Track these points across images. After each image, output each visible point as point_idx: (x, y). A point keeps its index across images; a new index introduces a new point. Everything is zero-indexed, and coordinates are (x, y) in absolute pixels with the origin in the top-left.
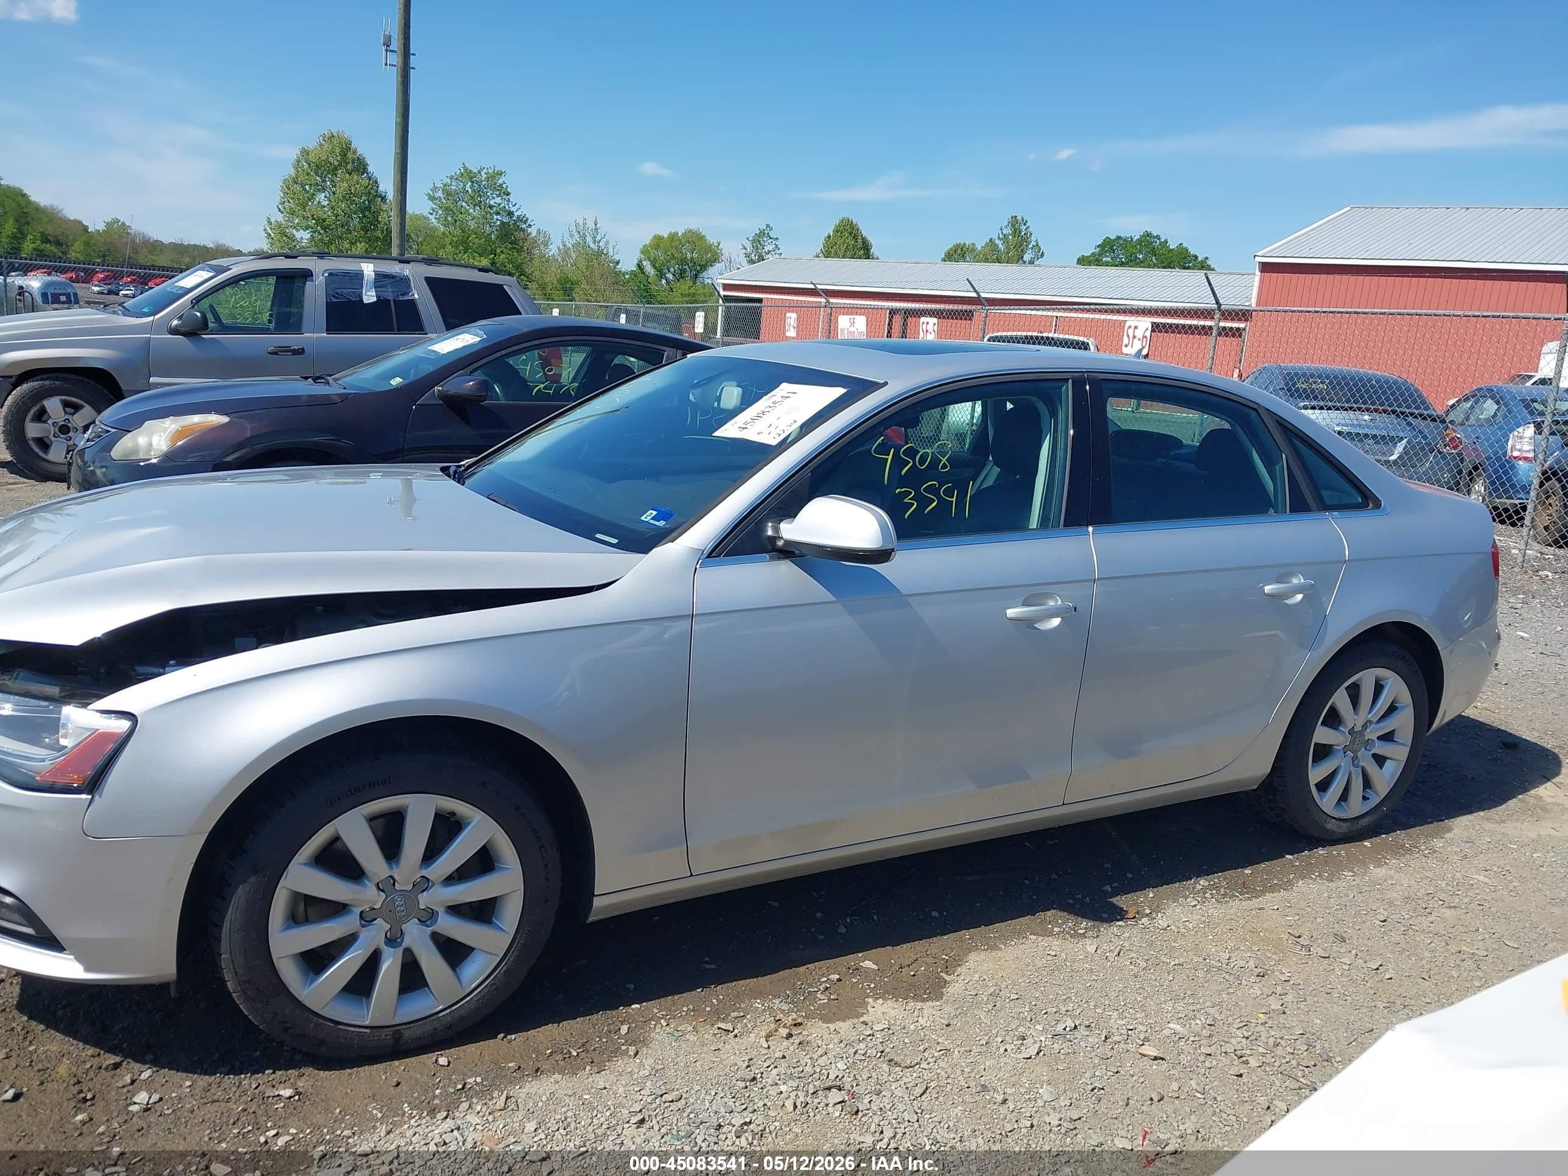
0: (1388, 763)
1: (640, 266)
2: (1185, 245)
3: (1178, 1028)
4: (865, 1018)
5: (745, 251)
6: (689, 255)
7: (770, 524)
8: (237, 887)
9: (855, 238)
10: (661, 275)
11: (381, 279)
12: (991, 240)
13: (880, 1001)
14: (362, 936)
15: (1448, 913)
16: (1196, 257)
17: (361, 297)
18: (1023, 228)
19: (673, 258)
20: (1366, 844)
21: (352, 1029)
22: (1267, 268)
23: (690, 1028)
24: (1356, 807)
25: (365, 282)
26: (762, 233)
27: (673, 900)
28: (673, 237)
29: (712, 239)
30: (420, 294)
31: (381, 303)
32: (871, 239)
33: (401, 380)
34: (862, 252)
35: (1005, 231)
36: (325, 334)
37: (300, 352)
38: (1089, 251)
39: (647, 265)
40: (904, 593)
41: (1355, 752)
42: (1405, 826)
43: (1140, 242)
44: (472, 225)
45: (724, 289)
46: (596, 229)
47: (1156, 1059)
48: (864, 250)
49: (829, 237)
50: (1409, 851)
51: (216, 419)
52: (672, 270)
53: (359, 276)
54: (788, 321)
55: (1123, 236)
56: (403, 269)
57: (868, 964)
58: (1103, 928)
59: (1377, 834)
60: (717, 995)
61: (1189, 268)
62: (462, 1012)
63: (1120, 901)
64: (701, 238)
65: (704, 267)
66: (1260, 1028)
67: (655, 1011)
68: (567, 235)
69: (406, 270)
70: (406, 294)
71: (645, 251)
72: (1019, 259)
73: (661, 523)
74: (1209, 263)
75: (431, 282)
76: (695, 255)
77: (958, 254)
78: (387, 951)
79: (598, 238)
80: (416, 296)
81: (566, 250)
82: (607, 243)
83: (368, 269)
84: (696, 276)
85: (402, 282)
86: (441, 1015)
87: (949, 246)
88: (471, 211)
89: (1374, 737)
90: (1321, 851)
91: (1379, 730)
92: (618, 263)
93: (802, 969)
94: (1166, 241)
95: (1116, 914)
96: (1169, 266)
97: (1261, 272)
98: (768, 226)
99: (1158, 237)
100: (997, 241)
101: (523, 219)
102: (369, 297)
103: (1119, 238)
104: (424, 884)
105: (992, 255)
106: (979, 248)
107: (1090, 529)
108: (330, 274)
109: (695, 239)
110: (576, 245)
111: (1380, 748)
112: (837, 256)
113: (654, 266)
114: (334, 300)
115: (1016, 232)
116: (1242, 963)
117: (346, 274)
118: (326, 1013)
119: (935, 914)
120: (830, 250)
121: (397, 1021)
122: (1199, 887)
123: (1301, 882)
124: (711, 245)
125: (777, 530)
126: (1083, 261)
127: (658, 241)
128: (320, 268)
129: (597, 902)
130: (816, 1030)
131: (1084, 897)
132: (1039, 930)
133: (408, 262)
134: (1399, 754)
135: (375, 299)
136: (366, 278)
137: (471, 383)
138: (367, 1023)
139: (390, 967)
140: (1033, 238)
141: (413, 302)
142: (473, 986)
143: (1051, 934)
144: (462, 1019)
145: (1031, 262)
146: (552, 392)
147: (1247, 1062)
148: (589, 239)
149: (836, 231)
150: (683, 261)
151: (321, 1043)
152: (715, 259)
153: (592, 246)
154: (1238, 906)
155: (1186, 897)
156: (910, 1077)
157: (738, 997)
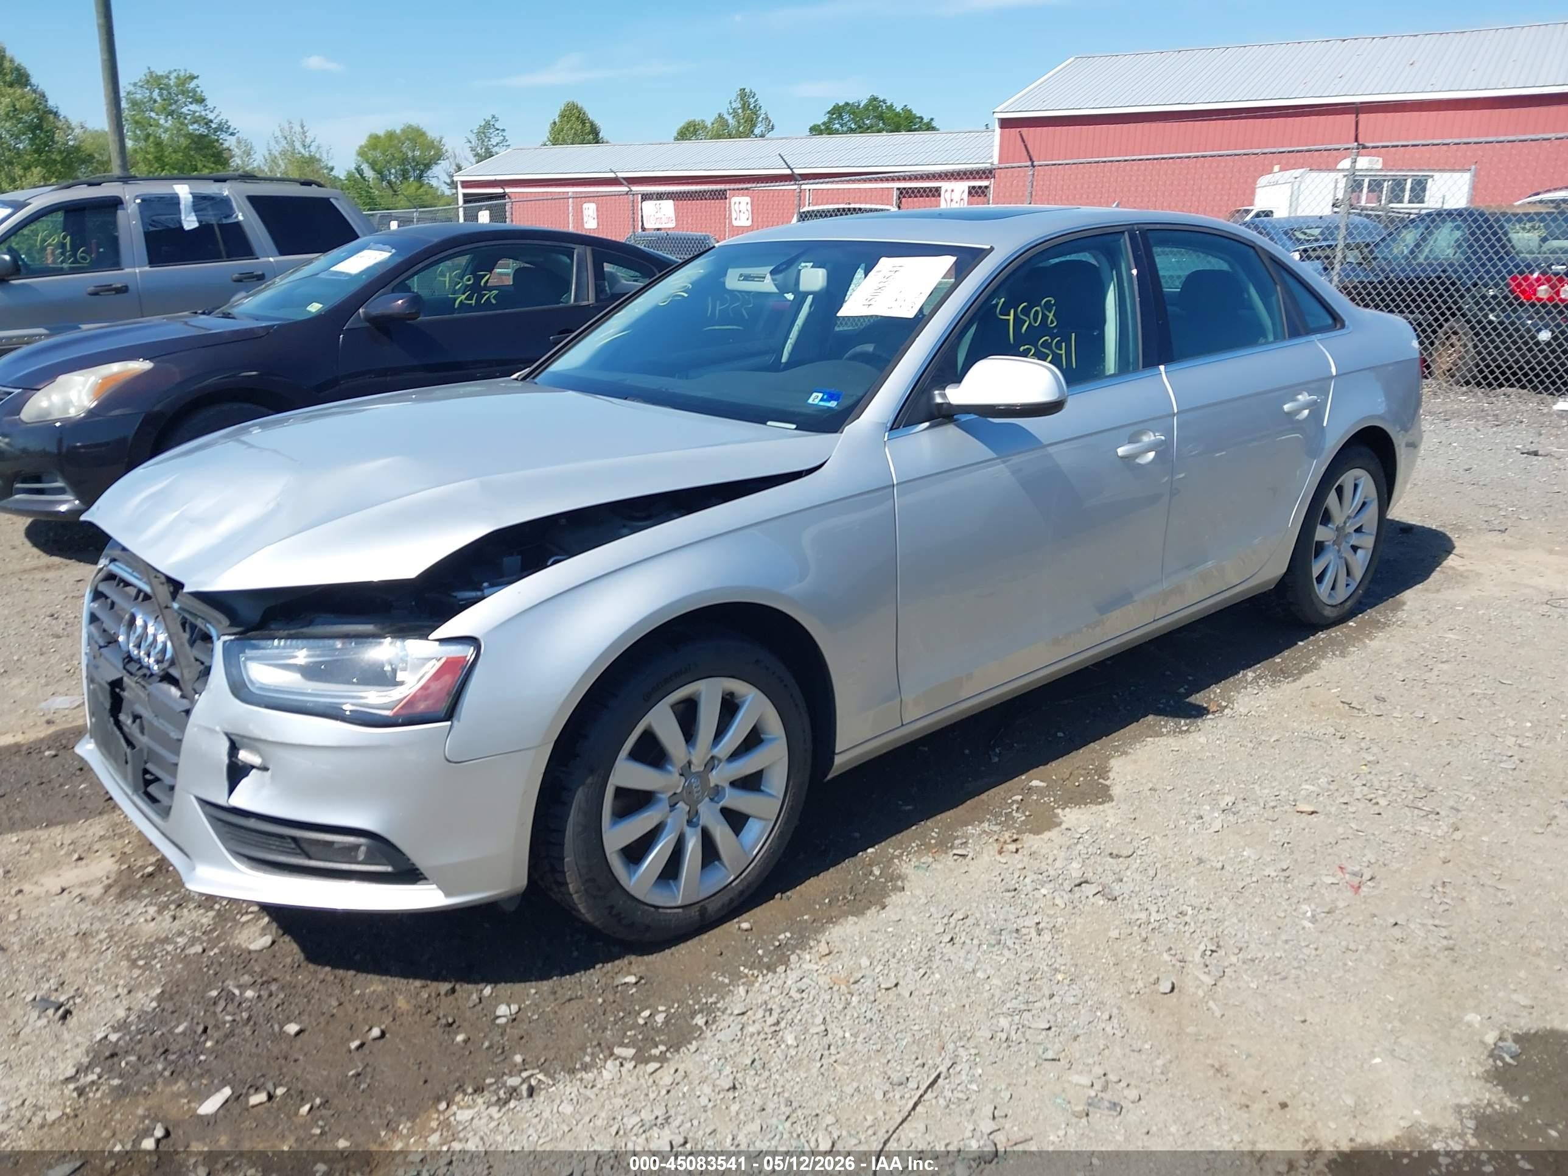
0: (1359, 551)
1: (359, 170)
2: (909, 107)
3: (1311, 788)
4: (1064, 826)
5: (469, 145)
6: (410, 154)
7: (936, 392)
8: (576, 789)
9: (583, 123)
10: (381, 175)
11: (200, 202)
12: (719, 115)
13: (1067, 810)
14: (669, 821)
15: (1445, 667)
16: (921, 118)
17: (180, 222)
18: (752, 100)
19: (394, 158)
20: (1351, 624)
21: (669, 911)
22: (1006, 123)
23: (931, 860)
24: (1342, 594)
25: (182, 207)
26: (488, 125)
27: (885, 751)
28: (391, 136)
29: (432, 134)
30: (242, 214)
31: (204, 229)
32: (598, 122)
33: (321, 306)
34: (591, 137)
35: (734, 105)
36: (147, 268)
37: (123, 290)
38: (821, 119)
39: (365, 167)
40: (1045, 442)
41: (1339, 545)
42: (1372, 605)
43: (866, 107)
44: (165, 137)
45: (463, 187)
46: (304, 133)
47: (1313, 813)
48: (591, 134)
49: (555, 123)
50: (1385, 625)
51: (141, 366)
52: (393, 171)
53: (173, 201)
54: (585, 212)
55: (851, 102)
56: (220, 189)
57: (1035, 783)
58: (1199, 721)
59: (1355, 615)
60: (933, 828)
61: (915, 130)
62: (749, 879)
63: (1197, 699)
64: (423, 134)
65: (428, 167)
66: (1369, 777)
67: (891, 851)
68: (272, 143)
69: (226, 190)
70: (228, 216)
71: (362, 153)
72: (748, 133)
73: (833, 404)
74: (934, 124)
75: (254, 200)
76: (417, 153)
77: (689, 132)
78: (689, 831)
79: (308, 141)
80: (241, 218)
81: (274, 160)
82: (318, 147)
83: (183, 191)
84: (421, 176)
85: (223, 203)
86: (734, 884)
87: (682, 123)
88: (162, 121)
89: (1351, 530)
90: (1322, 635)
91: (1354, 524)
92: (332, 169)
93: (984, 796)
94: (892, 105)
95: (1200, 712)
96: (897, 129)
97: (1001, 128)
98: (494, 117)
99: (884, 101)
100: (726, 116)
101: (222, 128)
102: (190, 222)
103: (847, 104)
104: (711, 763)
105: (722, 131)
106: (709, 125)
107: (1162, 368)
108: (143, 200)
109: (415, 135)
110: (283, 153)
111: (1355, 540)
112: (564, 142)
113: (373, 169)
114: (152, 229)
115: (745, 106)
116: (1323, 731)
117: (161, 199)
118: (649, 900)
119: (1060, 734)
120: (558, 137)
121: (701, 897)
122: (1249, 679)
123: (1324, 662)
124: (433, 142)
125: (944, 396)
126: (816, 130)
127: (375, 142)
128: (131, 194)
129: (838, 760)
130: (1032, 841)
131: (1168, 702)
132: (1150, 733)
133: (224, 180)
134: (1368, 541)
135: (196, 225)
136: (183, 203)
137: (400, 302)
138: (679, 903)
139: (693, 844)
140: (763, 111)
141: (238, 225)
142: (755, 853)
143: (1162, 735)
144: (749, 886)
145: (762, 136)
146: (473, 302)
147: (1377, 803)
148: (298, 146)
149: (562, 116)
150: (404, 161)
151: (648, 928)
152: (439, 156)
153: (303, 151)
154: (1288, 689)
155: (1246, 688)
156: (1135, 863)
157: (951, 827)
